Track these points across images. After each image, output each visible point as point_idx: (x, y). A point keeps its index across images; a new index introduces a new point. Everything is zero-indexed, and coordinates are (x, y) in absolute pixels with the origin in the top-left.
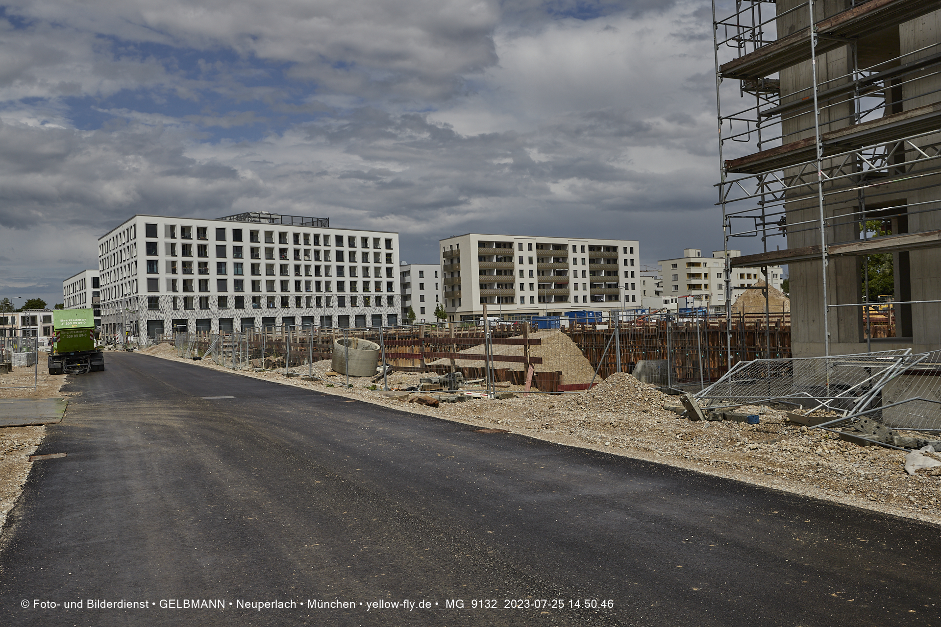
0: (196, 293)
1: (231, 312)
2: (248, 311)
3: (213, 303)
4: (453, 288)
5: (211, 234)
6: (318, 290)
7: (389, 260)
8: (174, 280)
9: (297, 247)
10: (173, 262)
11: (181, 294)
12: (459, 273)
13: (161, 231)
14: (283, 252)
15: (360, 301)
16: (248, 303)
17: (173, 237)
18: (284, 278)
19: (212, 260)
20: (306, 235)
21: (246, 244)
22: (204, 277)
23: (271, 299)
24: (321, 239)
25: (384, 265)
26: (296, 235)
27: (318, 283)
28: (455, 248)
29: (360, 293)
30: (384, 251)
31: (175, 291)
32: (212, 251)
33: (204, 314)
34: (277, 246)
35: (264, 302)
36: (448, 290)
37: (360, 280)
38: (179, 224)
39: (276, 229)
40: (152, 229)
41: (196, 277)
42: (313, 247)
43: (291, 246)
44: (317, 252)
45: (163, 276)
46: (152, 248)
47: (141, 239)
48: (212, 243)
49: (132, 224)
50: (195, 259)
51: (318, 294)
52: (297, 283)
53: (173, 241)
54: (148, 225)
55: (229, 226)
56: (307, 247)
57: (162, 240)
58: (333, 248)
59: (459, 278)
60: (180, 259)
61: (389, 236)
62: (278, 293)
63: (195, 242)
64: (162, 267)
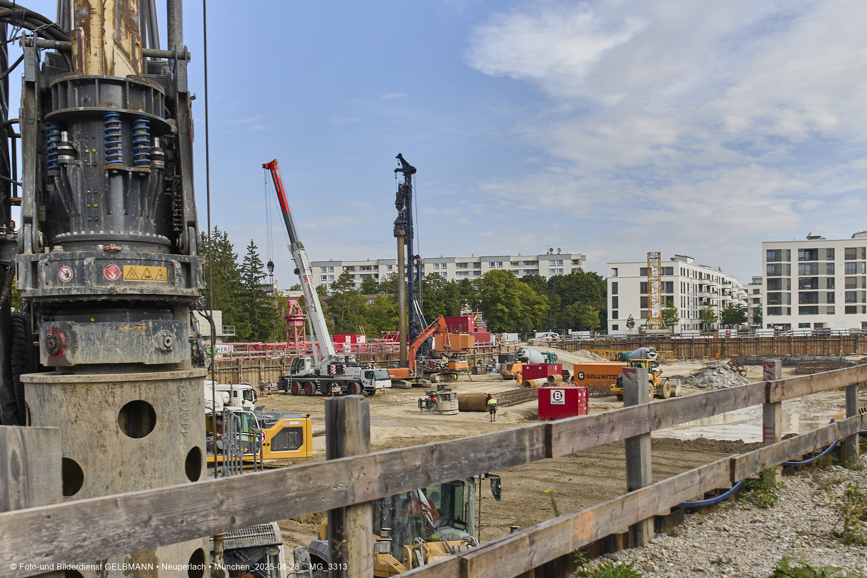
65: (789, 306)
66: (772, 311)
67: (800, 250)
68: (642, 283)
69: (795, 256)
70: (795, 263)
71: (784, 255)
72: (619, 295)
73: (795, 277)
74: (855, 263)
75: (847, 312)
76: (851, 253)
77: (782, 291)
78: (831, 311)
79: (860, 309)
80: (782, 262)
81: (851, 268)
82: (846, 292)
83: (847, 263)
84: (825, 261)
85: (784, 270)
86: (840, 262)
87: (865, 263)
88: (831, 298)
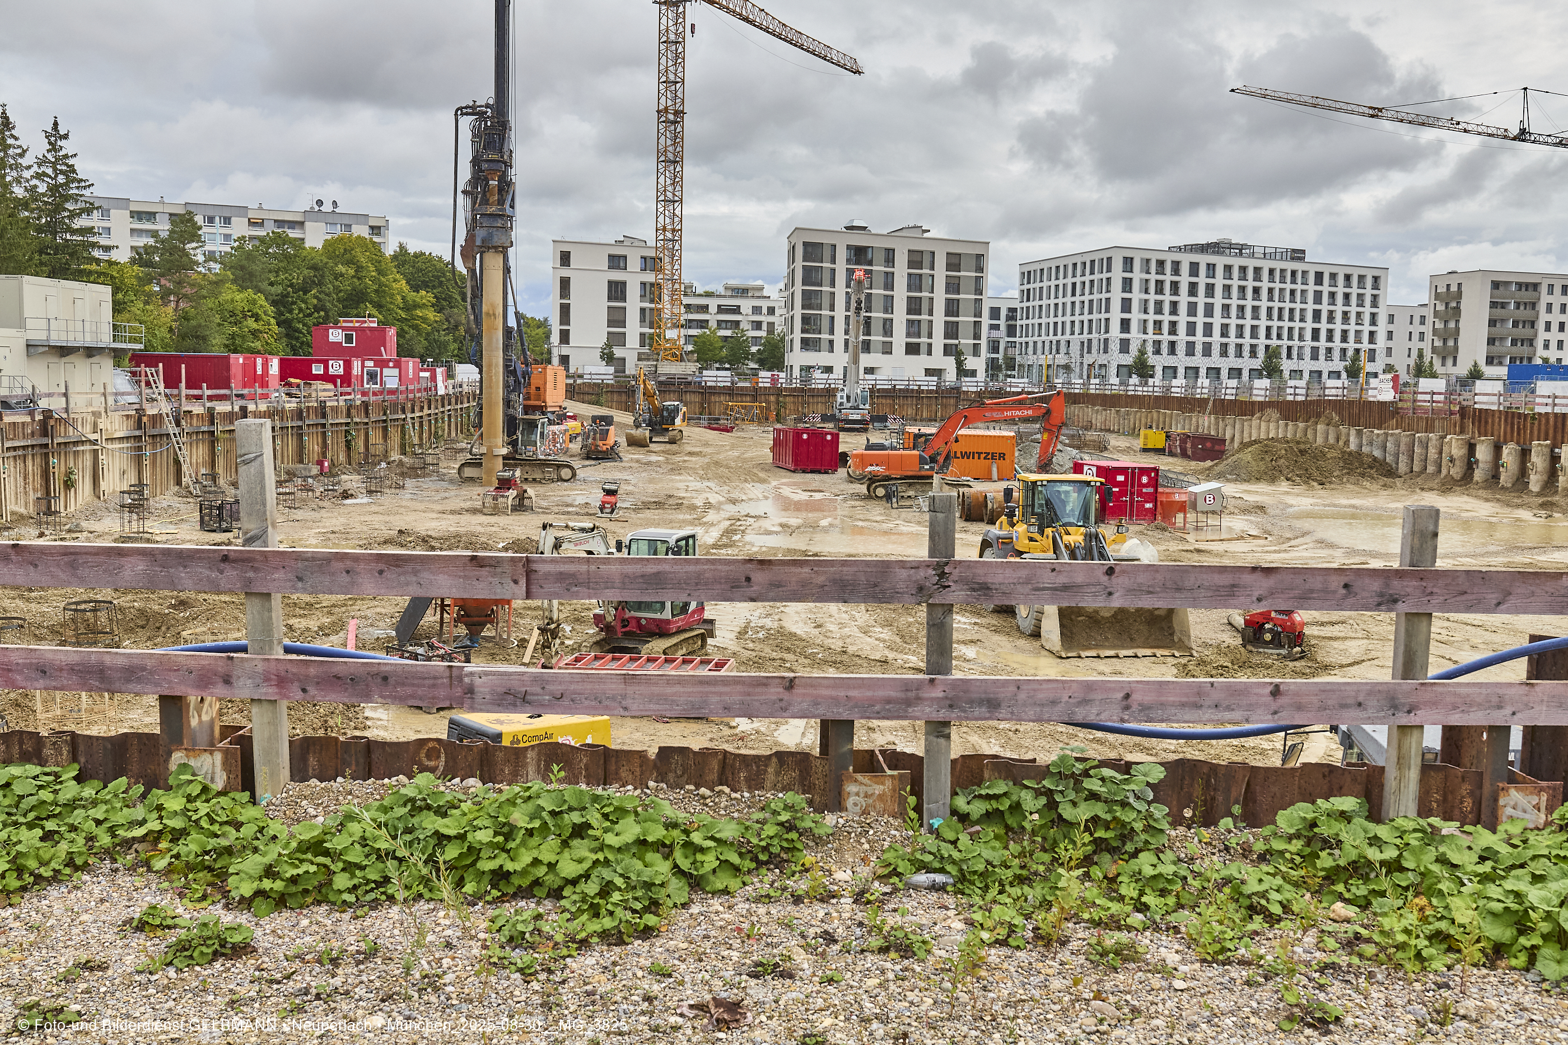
0: (1165, 337)
1: (1198, 360)
2: (1216, 360)
3: (1181, 349)
4: (1445, 341)
5: (1185, 269)
6: (1290, 338)
7: (1375, 301)
8: (1145, 321)
9: (1272, 285)
10: (1146, 301)
11: (1151, 337)
12: (1457, 321)
13: (1137, 265)
14: (1256, 291)
15: (1336, 354)
16: (1216, 350)
17: (1148, 272)
18: (1255, 322)
19: (1184, 299)
20: (1282, 271)
21: (1219, 281)
22: (1174, 318)
23: (1239, 347)
24: (1299, 275)
25: (1367, 310)
26: (1271, 271)
27: (1291, 330)
28: (1454, 288)
29: (1337, 344)
30: (1368, 292)
31: (1145, 333)
32: (1184, 289)
33: (1171, 361)
34: (1250, 284)
35: (1232, 350)
36: (1437, 343)
37: (1338, 327)
38: (1154, 257)
39: (1251, 264)
40: (1128, 263)
41: (1166, 318)
42: (1288, 286)
43: (1265, 285)
44: (1293, 292)
45: (1135, 316)
46: (1127, 285)
47: (1117, 274)
48: (1185, 280)
49: (1105, 255)
50: (1167, 298)
51: (1290, 343)
52: (1269, 329)
53: (1147, 276)
54: (1125, 259)
55: (1203, 260)
56: (1283, 286)
57: (1137, 276)
58: (1311, 288)
59: (1457, 329)
60: (1152, 297)
61: (1376, 273)
62: (1247, 341)
63: (1168, 278)
64: (1135, 306)
65: (831, 337)
66: (807, 344)
67: (849, 247)
68: (610, 282)
69: (842, 254)
70: (841, 267)
71: (827, 253)
72: (573, 301)
73: (840, 290)
74: (921, 275)
75: (908, 352)
76: (916, 259)
77: (823, 312)
78: (887, 349)
79: (924, 348)
80: (824, 265)
81: (915, 283)
82: (908, 321)
83: (910, 275)
84: (882, 269)
85: (826, 277)
86: (901, 271)
87: (933, 276)
88: (887, 328)
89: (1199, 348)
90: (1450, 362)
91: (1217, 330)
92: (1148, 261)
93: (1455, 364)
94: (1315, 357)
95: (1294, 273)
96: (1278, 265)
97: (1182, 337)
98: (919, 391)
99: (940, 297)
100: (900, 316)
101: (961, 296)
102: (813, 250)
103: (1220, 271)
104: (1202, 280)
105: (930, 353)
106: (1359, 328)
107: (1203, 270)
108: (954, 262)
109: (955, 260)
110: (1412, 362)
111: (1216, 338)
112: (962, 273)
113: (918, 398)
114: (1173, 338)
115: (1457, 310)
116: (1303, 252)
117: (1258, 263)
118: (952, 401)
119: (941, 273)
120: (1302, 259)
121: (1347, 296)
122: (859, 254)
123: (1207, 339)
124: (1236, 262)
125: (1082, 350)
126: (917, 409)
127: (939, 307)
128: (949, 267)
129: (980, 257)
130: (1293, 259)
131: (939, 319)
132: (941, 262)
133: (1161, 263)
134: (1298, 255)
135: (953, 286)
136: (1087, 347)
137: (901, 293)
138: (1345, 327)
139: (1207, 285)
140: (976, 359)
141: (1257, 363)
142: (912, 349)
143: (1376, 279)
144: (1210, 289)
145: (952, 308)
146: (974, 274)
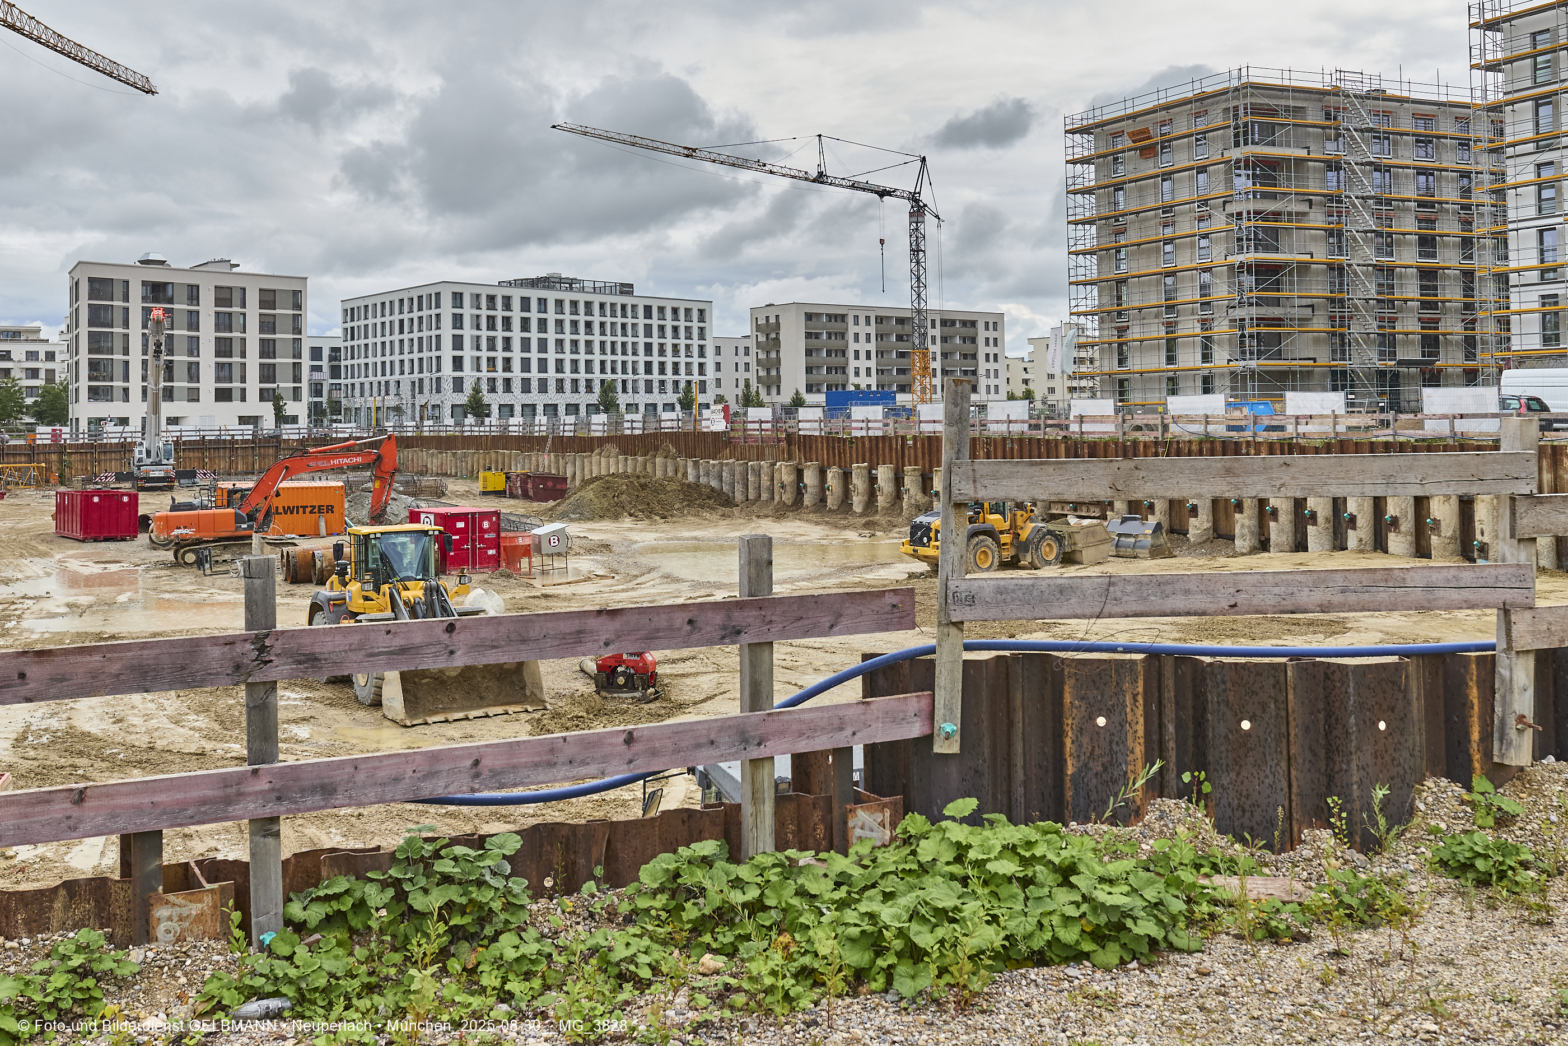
0: (500, 375)
1: (535, 397)
2: (552, 396)
3: (516, 386)
4: (768, 371)
5: (516, 304)
6: (624, 371)
7: (702, 336)
8: (478, 358)
9: (603, 319)
10: (478, 337)
11: (485, 374)
12: (778, 352)
13: (467, 301)
14: (588, 325)
15: (669, 387)
16: (552, 386)
17: (479, 308)
18: (589, 357)
19: (516, 334)
20: (613, 305)
21: (551, 316)
22: (507, 355)
23: (575, 382)
24: (629, 309)
25: (695, 342)
26: (602, 306)
27: (624, 363)
28: (772, 320)
29: (669, 376)
30: (695, 325)
31: (479, 370)
32: (516, 324)
33: (507, 399)
34: (582, 318)
35: (568, 386)
36: (761, 374)
37: (669, 359)
38: (484, 293)
39: (582, 298)
40: (458, 298)
41: (500, 354)
42: (619, 320)
43: (596, 319)
44: (624, 326)
45: (468, 353)
46: (458, 321)
47: (447, 311)
48: (516, 315)
49: (433, 291)
50: (500, 334)
51: (625, 377)
52: (603, 363)
53: (478, 312)
54: (455, 294)
55: (534, 294)
56: (614, 320)
57: (468, 311)
58: (641, 321)
59: (778, 359)
60: (484, 333)
61: (702, 306)
62: (582, 376)
63: (499, 313)
64: (467, 342)
65: (125, 385)
66: (97, 394)
67: (144, 283)
69: (136, 292)
70: (136, 305)
71: (118, 290)
73: (136, 332)
74: (230, 314)
75: (218, 399)
76: (224, 296)
77: (115, 357)
78: (194, 396)
79: (237, 394)
80: (115, 303)
81: (223, 322)
82: (217, 364)
83: (217, 313)
84: (185, 307)
85: (118, 317)
86: (207, 309)
87: (244, 315)
88: (193, 372)
89: (535, 385)
90: (774, 391)
91: (551, 366)
92: (478, 296)
93: (778, 393)
94: (649, 390)
95: (624, 307)
96: (608, 299)
97: (517, 374)
98: (233, 442)
99: (253, 337)
100: (208, 359)
101: (278, 336)
102: (100, 287)
103: (551, 306)
104: (534, 315)
105: (243, 399)
106: (689, 360)
107: (534, 305)
108: (268, 299)
109: (269, 297)
110: (739, 392)
111: (551, 374)
112: (277, 311)
113: (232, 449)
114: (507, 375)
115: (777, 339)
116: (631, 286)
117: (589, 298)
118: (271, 451)
119: (253, 312)
120: (631, 293)
121: (675, 329)
122: (157, 291)
123: (543, 375)
124: (567, 297)
125: (413, 390)
126: (231, 462)
127: (253, 348)
128: (263, 304)
129: (296, 294)
130: (622, 293)
131: (253, 361)
132: (253, 299)
133: (491, 299)
134: (626, 289)
135: (267, 325)
136: (418, 387)
137: (207, 334)
138: (676, 360)
139: (540, 320)
140: (297, 403)
141: (594, 398)
142: (223, 395)
143: (701, 312)
144: (543, 324)
145: (267, 349)
146: (291, 312)
